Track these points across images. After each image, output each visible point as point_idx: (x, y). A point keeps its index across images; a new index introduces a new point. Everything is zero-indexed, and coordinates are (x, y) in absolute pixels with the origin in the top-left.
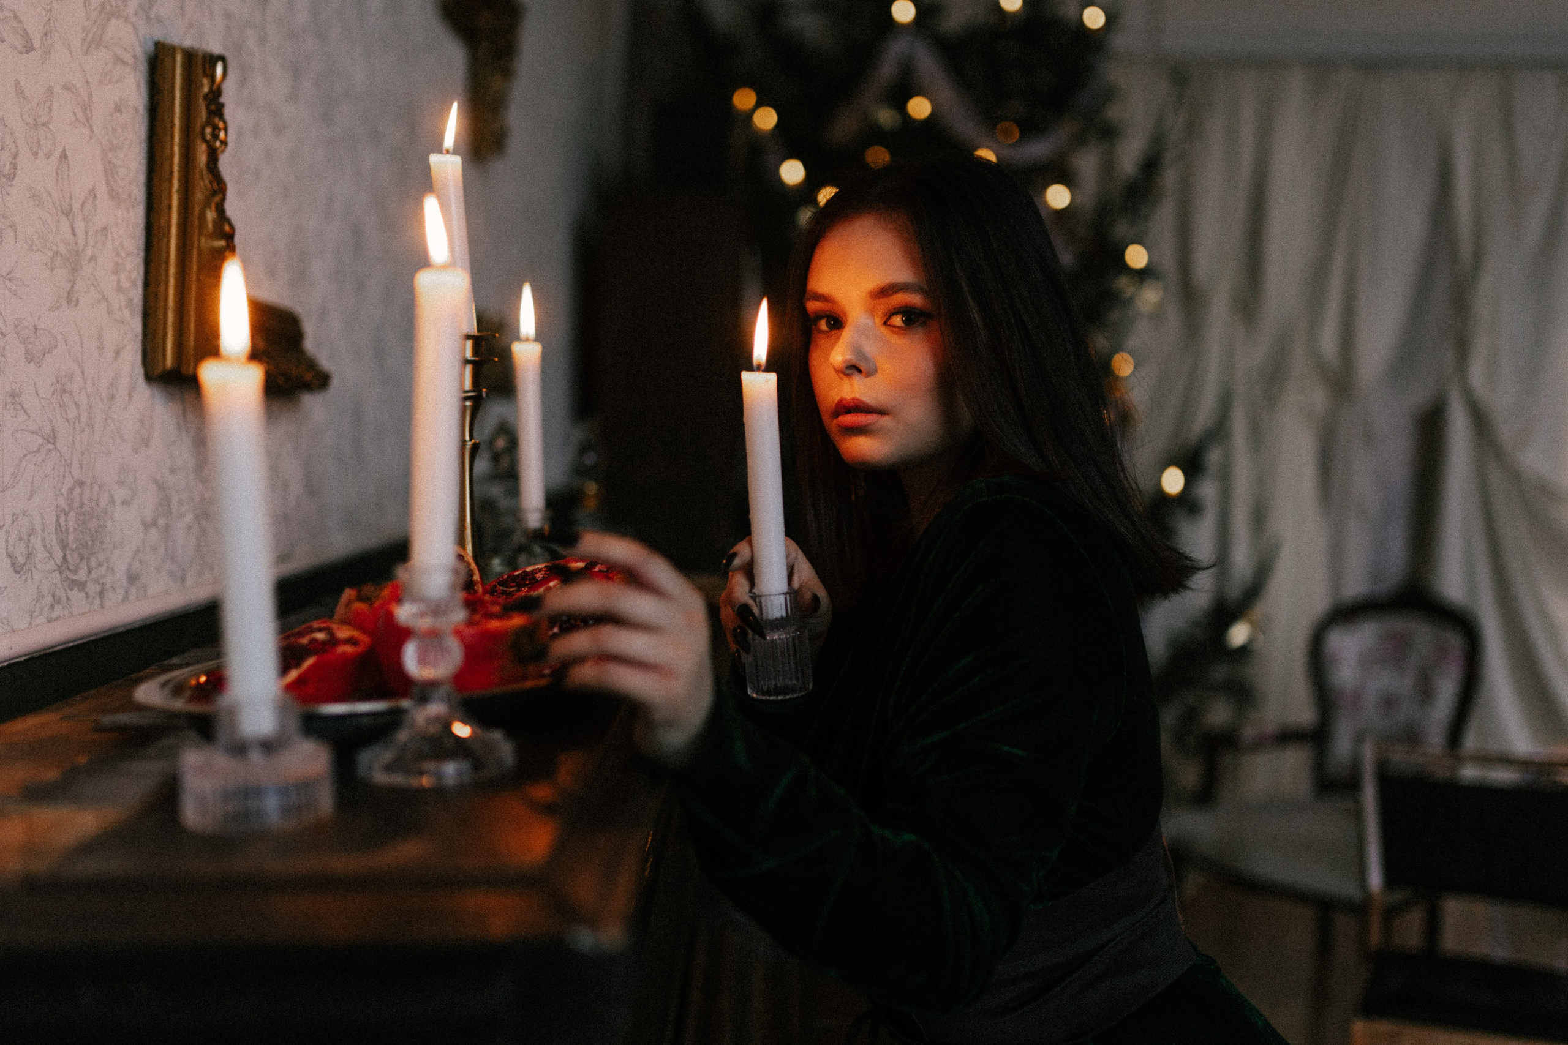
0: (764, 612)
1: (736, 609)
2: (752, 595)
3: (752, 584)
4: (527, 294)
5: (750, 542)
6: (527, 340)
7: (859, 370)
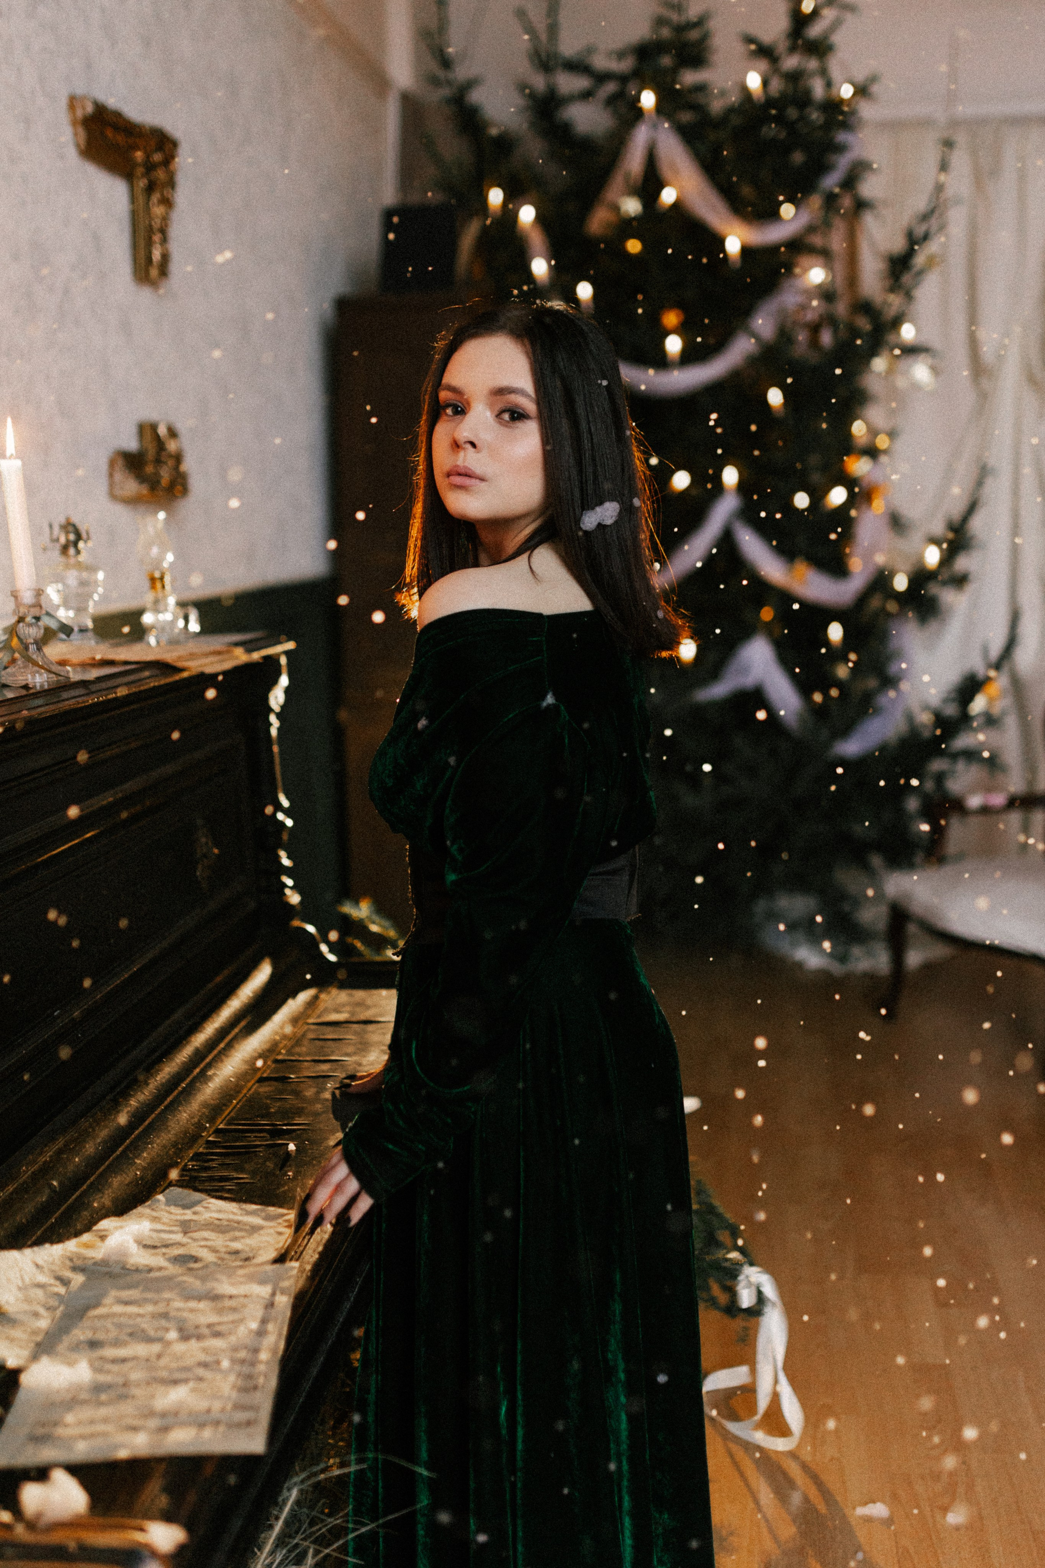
7: (473, 445)
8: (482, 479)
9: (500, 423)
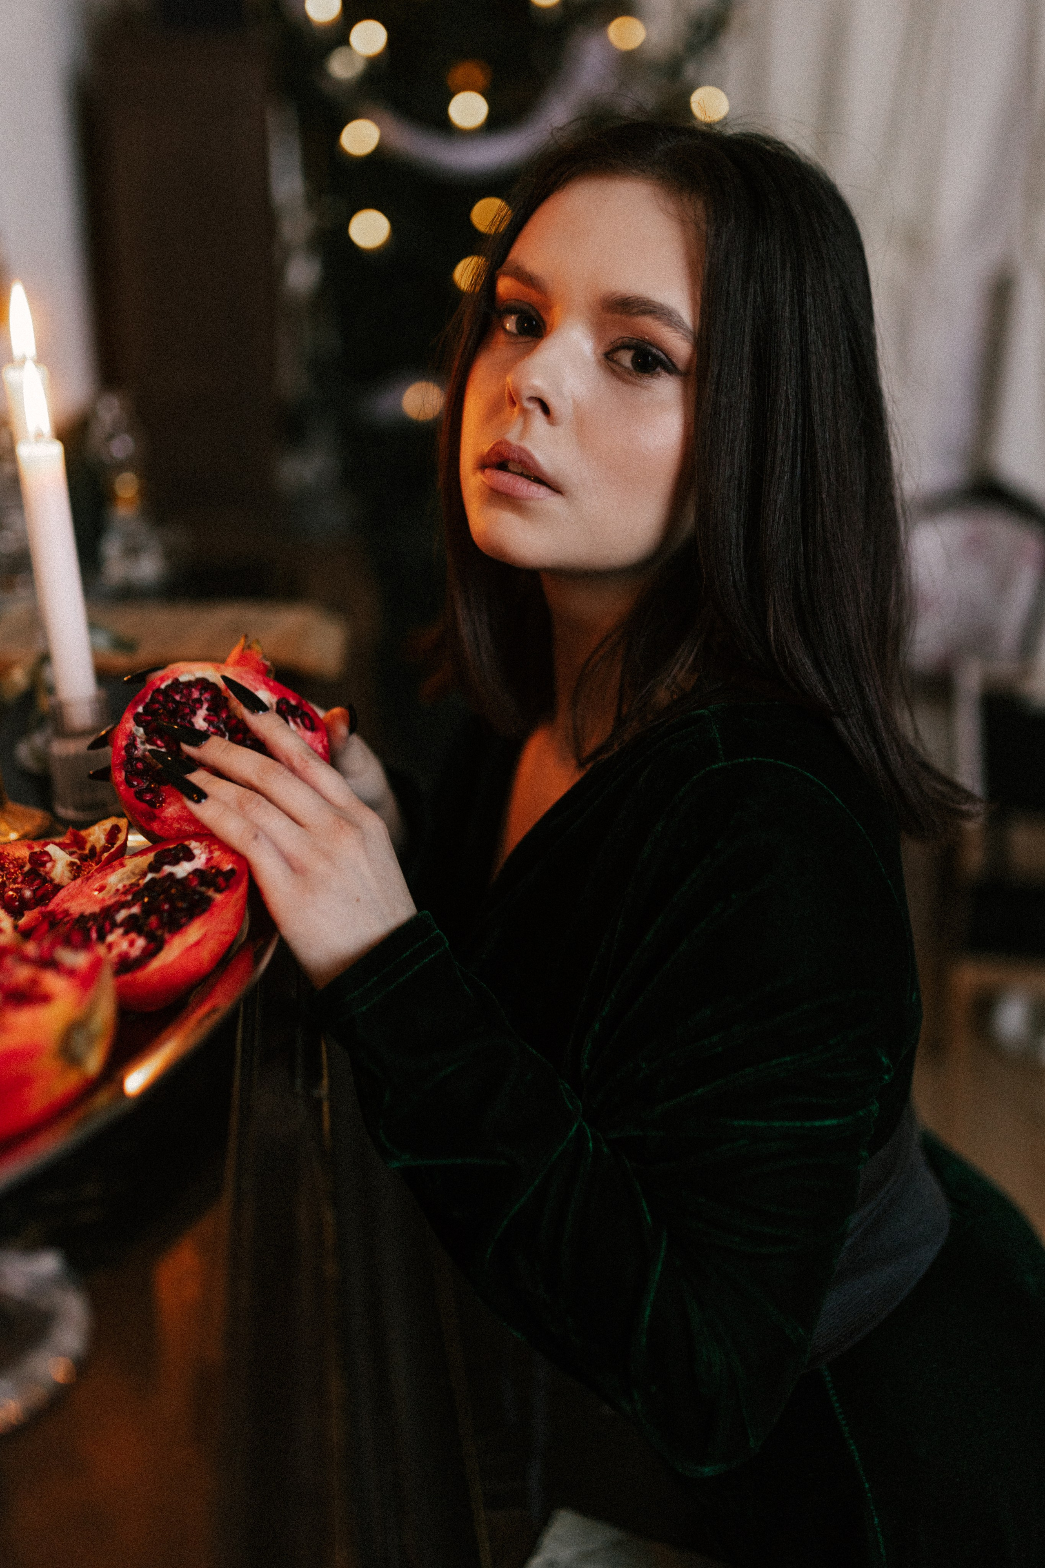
7: (545, 409)
8: (555, 488)
9: (613, 372)
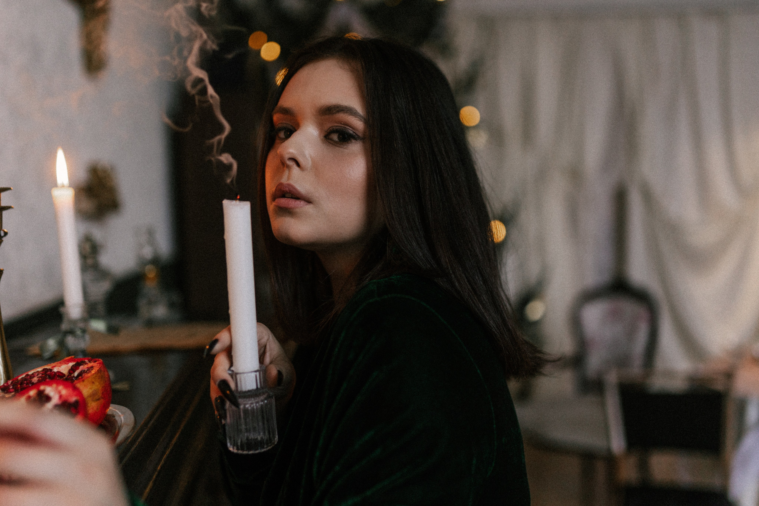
0: (239, 385)
1: (217, 383)
2: (230, 372)
3: (231, 364)
4: (60, 155)
5: (230, 331)
6: (63, 186)
7: (298, 163)
8: (308, 201)
9: (330, 143)
